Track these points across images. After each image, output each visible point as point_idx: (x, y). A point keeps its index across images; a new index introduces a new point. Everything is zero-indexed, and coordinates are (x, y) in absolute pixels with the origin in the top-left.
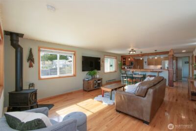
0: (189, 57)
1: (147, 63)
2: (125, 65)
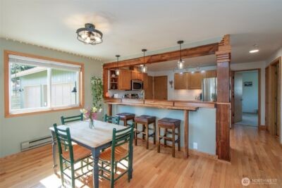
0: (259, 70)
1: (173, 85)
2: (116, 88)
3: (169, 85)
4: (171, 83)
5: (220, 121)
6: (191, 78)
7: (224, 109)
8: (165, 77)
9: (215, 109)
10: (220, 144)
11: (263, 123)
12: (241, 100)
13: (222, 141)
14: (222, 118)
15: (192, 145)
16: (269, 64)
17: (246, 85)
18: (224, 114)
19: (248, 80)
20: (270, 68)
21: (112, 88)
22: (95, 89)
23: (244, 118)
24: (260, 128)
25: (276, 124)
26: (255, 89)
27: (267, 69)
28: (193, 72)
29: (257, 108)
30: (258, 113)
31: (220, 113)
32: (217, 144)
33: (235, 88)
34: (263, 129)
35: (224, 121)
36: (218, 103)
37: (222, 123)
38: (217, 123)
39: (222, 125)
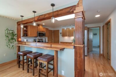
0: (100, 27)
2: (27, 36)
3: (60, 35)
4: (61, 33)
5: (77, 57)
6: (69, 31)
7: (79, 49)
8: (58, 31)
9: (74, 50)
10: (77, 73)
11: (102, 53)
12: (92, 41)
13: (78, 71)
14: (78, 56)
15: (61, 72)
16: (104, 24)
17: (94, 35)
18: (79, 53)
19: (95, 32)
20: (105, 26)
21: (24, 36)
22: (8, 36)
23: (94, 49)
24: (100, 55)
25: (108, 53)
26: (98, 36)
27: (103, 26)
28: (71, 29)
29: (99, 45)
30: (99, 47)
31: (77, 52)
32: (75, 72)
33: (89, 36)
34: (101, 55)
35: (79, 57)
36: (75, 45)
37: (78, 58)
38: (75, 59)
39: (78, 60)
